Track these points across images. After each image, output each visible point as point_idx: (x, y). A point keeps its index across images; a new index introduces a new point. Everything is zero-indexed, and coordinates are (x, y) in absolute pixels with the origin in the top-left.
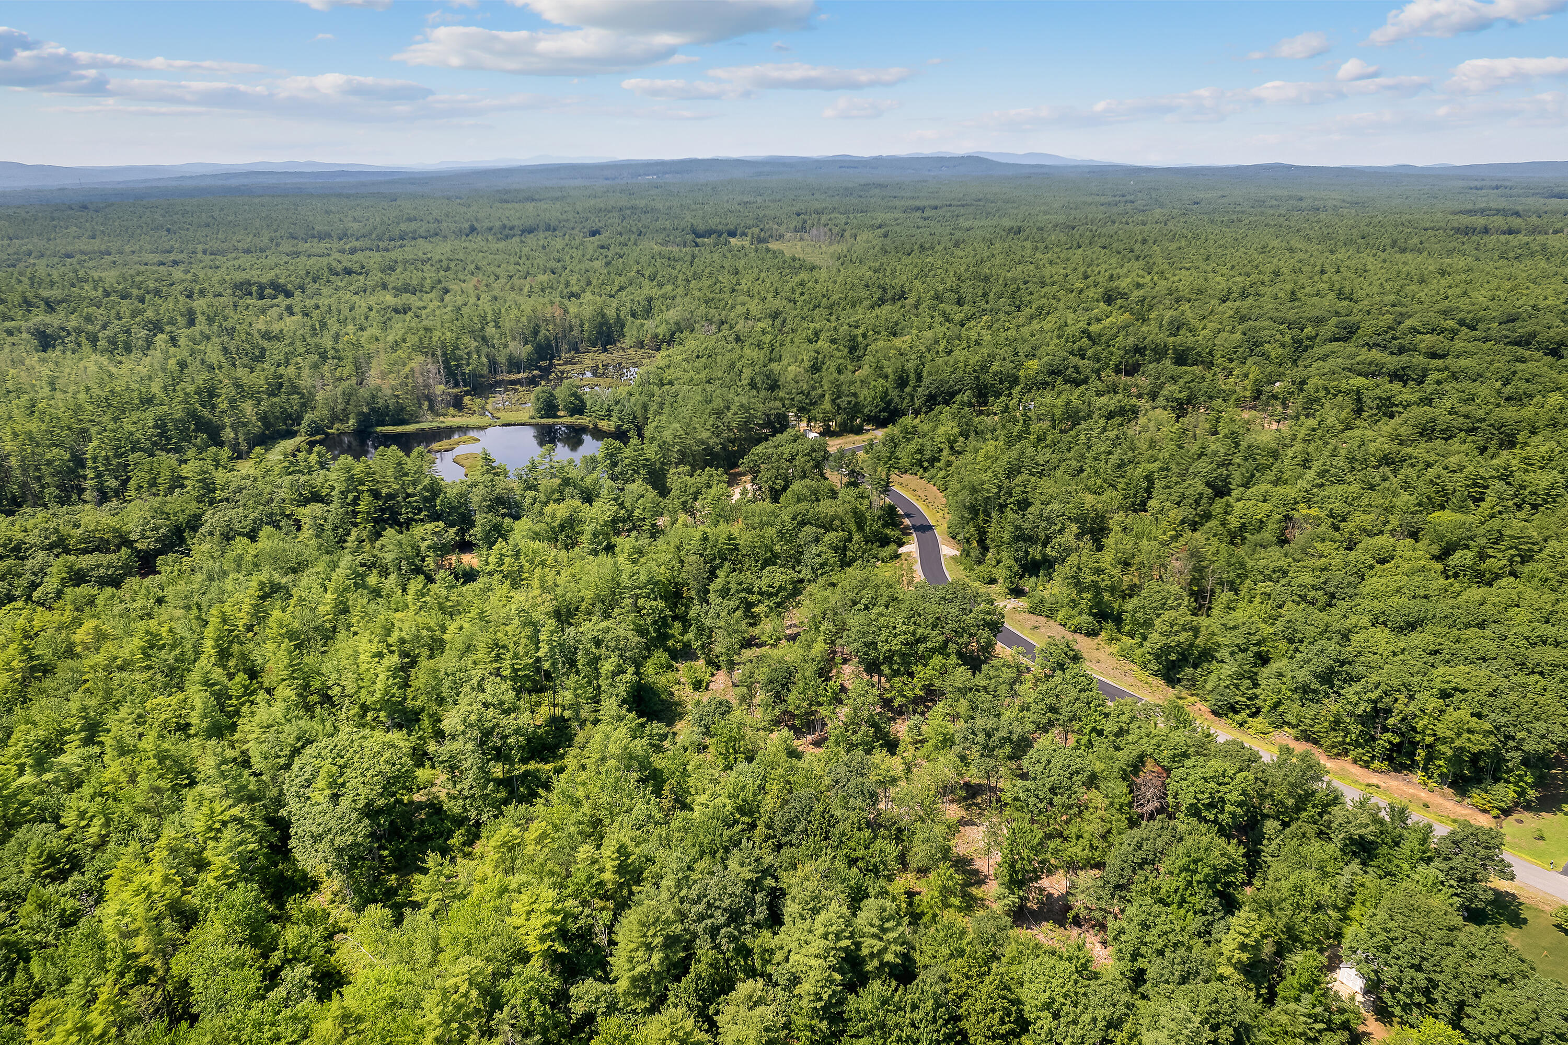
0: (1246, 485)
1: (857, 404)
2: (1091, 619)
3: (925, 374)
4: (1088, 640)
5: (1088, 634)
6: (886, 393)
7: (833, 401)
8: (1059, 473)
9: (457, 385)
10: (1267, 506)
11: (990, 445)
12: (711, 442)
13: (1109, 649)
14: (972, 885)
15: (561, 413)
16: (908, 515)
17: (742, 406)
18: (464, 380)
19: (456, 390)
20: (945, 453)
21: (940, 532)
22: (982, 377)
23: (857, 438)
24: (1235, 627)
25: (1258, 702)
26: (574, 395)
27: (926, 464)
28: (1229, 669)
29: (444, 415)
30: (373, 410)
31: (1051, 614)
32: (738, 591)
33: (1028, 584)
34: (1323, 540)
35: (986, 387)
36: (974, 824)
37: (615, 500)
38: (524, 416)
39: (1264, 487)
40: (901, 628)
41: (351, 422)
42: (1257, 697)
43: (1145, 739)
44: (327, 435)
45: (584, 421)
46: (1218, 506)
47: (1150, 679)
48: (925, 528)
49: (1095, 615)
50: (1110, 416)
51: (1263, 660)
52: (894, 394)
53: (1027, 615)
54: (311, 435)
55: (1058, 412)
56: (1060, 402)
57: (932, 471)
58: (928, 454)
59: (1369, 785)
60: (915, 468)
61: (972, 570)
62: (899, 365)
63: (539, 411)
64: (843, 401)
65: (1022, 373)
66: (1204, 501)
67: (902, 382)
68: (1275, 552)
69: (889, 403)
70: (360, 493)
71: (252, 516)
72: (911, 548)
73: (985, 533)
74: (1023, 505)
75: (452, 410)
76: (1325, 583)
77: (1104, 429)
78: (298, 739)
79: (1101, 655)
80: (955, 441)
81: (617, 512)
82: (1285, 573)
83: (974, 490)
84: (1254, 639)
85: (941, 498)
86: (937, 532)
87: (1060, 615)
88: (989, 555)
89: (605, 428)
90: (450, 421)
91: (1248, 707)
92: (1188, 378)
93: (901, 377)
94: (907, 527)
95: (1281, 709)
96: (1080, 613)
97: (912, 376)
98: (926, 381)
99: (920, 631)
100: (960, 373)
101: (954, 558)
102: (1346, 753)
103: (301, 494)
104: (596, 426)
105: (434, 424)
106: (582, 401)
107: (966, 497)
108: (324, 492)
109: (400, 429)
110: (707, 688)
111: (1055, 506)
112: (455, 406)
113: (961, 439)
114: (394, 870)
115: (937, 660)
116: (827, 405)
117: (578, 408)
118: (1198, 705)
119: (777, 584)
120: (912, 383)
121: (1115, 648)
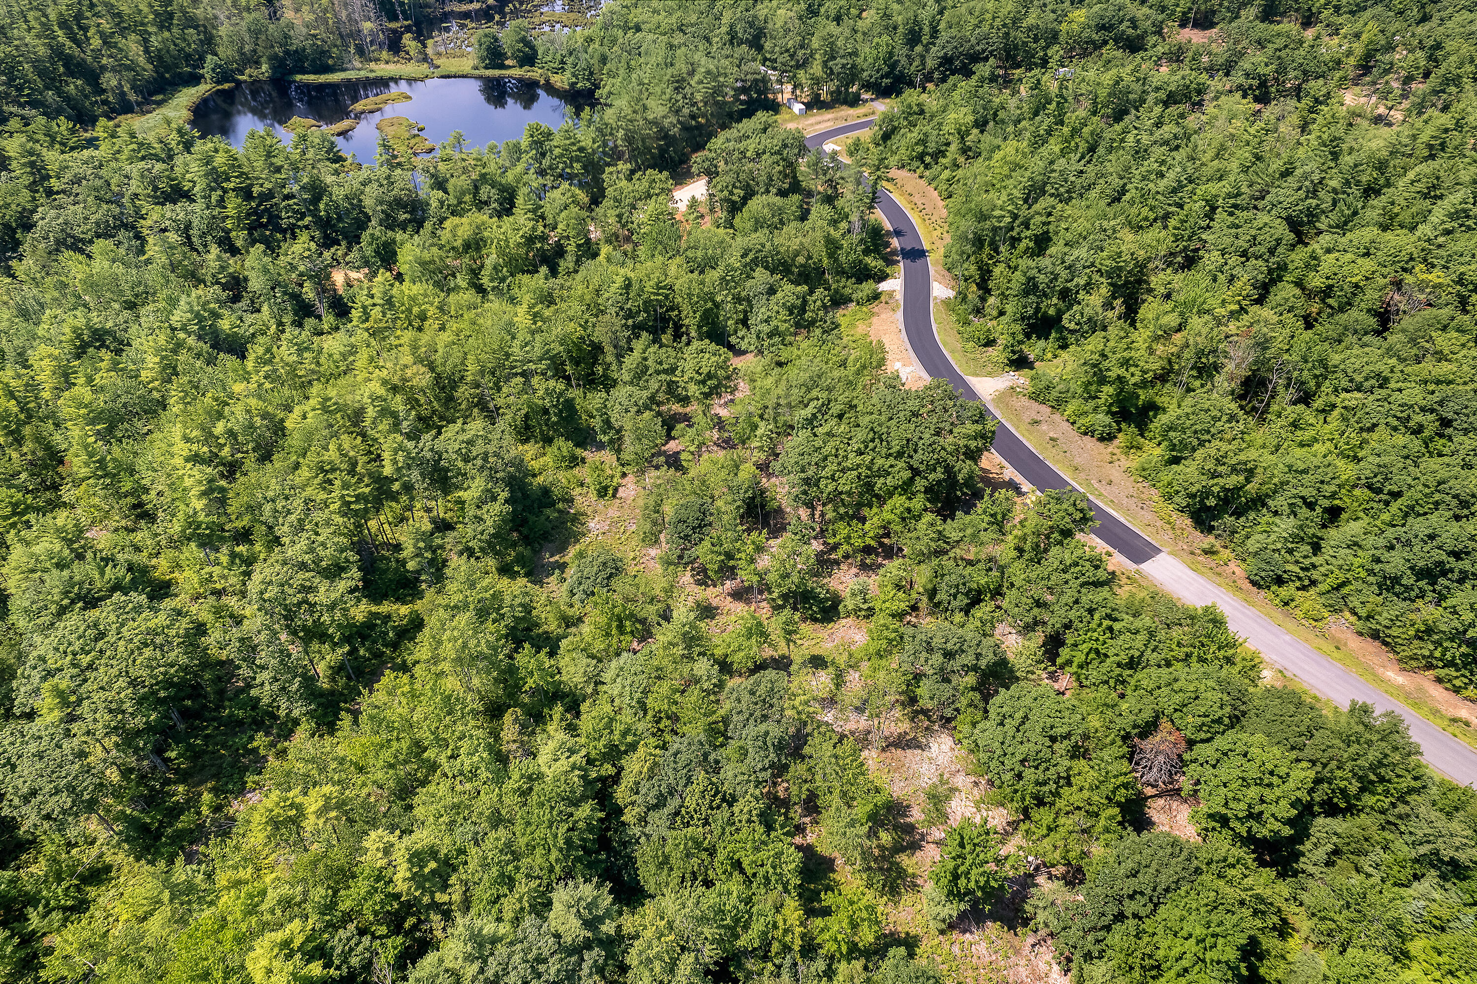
0: (1343, 227)
1: (854, 66)
2: (1108, 419)
3: (942, 26)
4: (1101, 446)
5: (1102, 439)
6: (891, 54)
7: (825, 64)
8: (1093, 194)
9: (394, 18)
10: (1368, 265)
11: (1010, 148)
12: (666, 123)
13: (1125, 463)
14: (903, 849)
15: (508, 62)
16: (898, 233)
17: (708, 72)
18: (404, 12)
19: (393, 25)
20: (953, 148)
21: (934, 262)
22: (1013, 34)
23: (851, 111)
24: (1305, 471)
25: (1315, 575)
26: (523, 40)
27: (928, 159)
28: (1286, 525)
29: (377, 60)
30: (287, 52)
31: (1058, 405)
32: (658, 372)
33: (1033, 349)
34: (1444, 328)
35: (1016, 47)
36: (919, 746)
37: (534, 211)
38: (467, 64)
39: (1369, 233)
40: (853, 459)
41: (264, 67)
42: (1314, 566)
43: (1165, 690)
44: (239, 83)
45: (535, 73)
46: (1298, 257)
47: (1175, 515)
48: (916, 254)
49: (1113, 414)
50: (1170, 100)
51: (1334, 514)
52: (901, 52)
53: (1025, 401)
54: (218, 82)
55: (1103, 93)
56: (1108, 78)
57: (936, 169)
58: (932, 147)
59: (1454, 720)
60: (916, 164)
61: (967, 323)
62: (911, 14)
63: (483, 59)
64: (837, 65)
65: (1064, 27)
66: (1280, 250)
67: (913, 38)
68: (1375, 347)
69: (893, 66)
70: (225, 191)
71: (93, 217)
72: (894, 285)
73: (990, 272)
74: (1042, 242)
75: (385, 55)
76: (1441, 403)
77: (1158, 125)
78: (66, 593)
79: (1115, 473)
80: (968, 132)
81: (534, 229)
82: (1384, 382)
83: (982, 217)
84: (1329, 489)
85: (941, 209)
86: (931, 259)
87: (1070, 408)
88: (991, 300)
89: (559, 85)
90: (382, 69)
91: (1300, 579)
92: (1280, 42)
93: (912, 31)
94: (894, 253)
95: (1345, 590)
96: (1096, 409)
97: (926, 29)
98: (944, 36)
99: (879, 462)
100: (985, 28)
101: (946, 302)
102: (1430, 667)
103: (156, 189)
104: (547, 81)
105: (363, 74)
106: (533, 48)
107: (968, 225)
108: (187, 186)
109: (322, 78)
110: (614, 496)
111: (1082, 253)
112: (390, 49)
113: (975, 131)
114: (184, 777)
115: (898, 501)
116: (816, 68)
117: (528, 59)
118: (1232, 566)
119: (705, 370)
120: (925, 39)
121: (1135, 461)
